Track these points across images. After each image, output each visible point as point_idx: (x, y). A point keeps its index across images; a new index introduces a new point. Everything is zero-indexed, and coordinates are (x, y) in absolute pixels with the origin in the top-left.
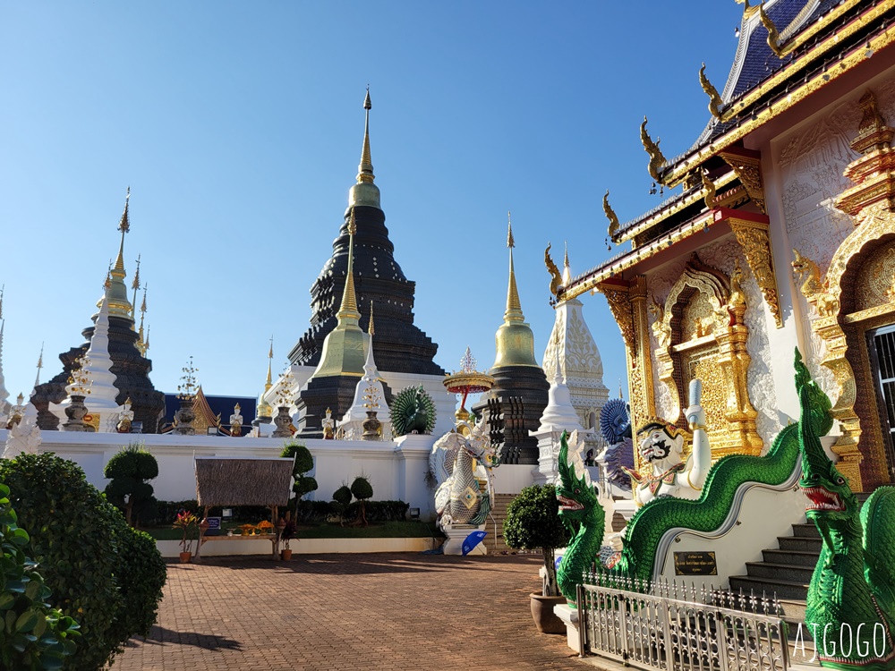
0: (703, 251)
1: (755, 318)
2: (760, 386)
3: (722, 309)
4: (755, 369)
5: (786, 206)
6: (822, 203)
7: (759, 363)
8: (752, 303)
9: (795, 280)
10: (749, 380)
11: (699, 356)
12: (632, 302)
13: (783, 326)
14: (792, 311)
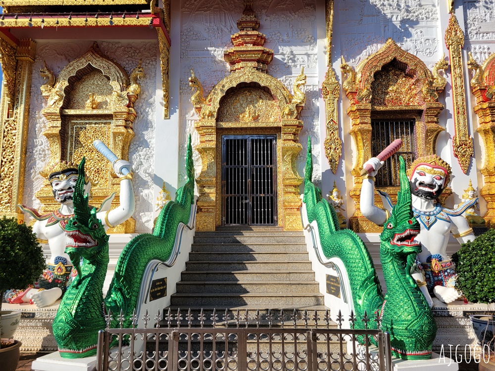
0: (105, 44)
1: (144, 107)
2: (140, 155)
3: (123, 93)
4: (138, 143)
5: (183, 40)
6: (209, 48)
7: (142, 139)
8: (144, 96)
9: (181, 91)
10: (131, 150)
11: (87, 123)
12: (18, 60)
13: (169, 119)
14: (177, 110)
